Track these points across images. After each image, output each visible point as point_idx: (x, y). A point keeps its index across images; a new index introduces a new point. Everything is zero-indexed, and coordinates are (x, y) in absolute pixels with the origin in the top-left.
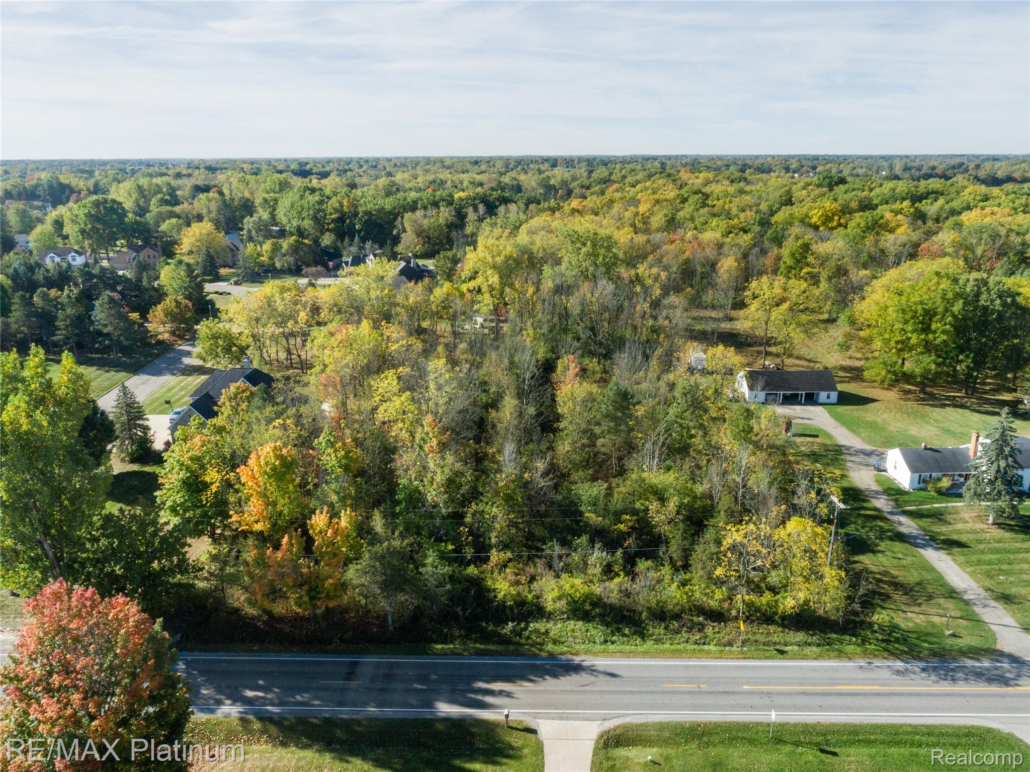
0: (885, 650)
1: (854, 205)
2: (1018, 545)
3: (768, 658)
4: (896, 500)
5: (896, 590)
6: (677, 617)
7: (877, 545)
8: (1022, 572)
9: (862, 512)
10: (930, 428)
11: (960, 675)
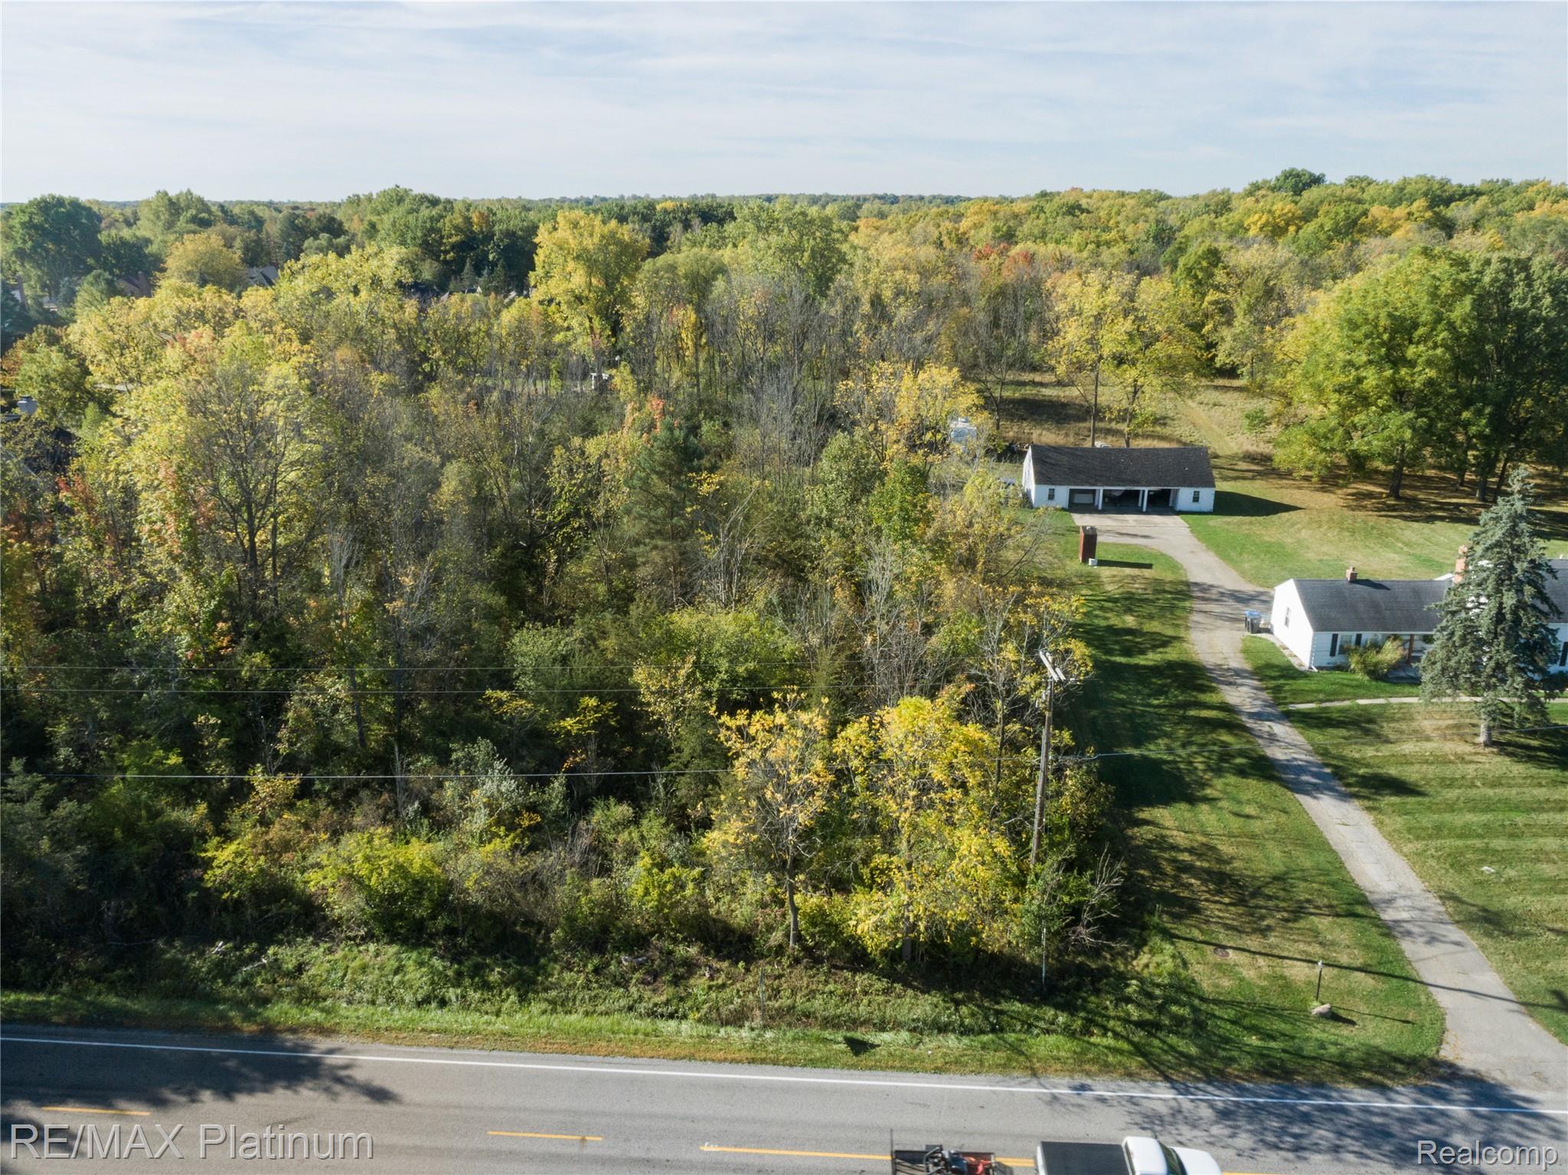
0: (1139, 1050)
2: (1541, 793)
3: (813, 1063)
4: (1277, 690)
5: (1219, 892)
6: (635, 942)
7: (1203, 785)
8: (1541, 855)
9: (1192, 713)
10: (1392, 555)
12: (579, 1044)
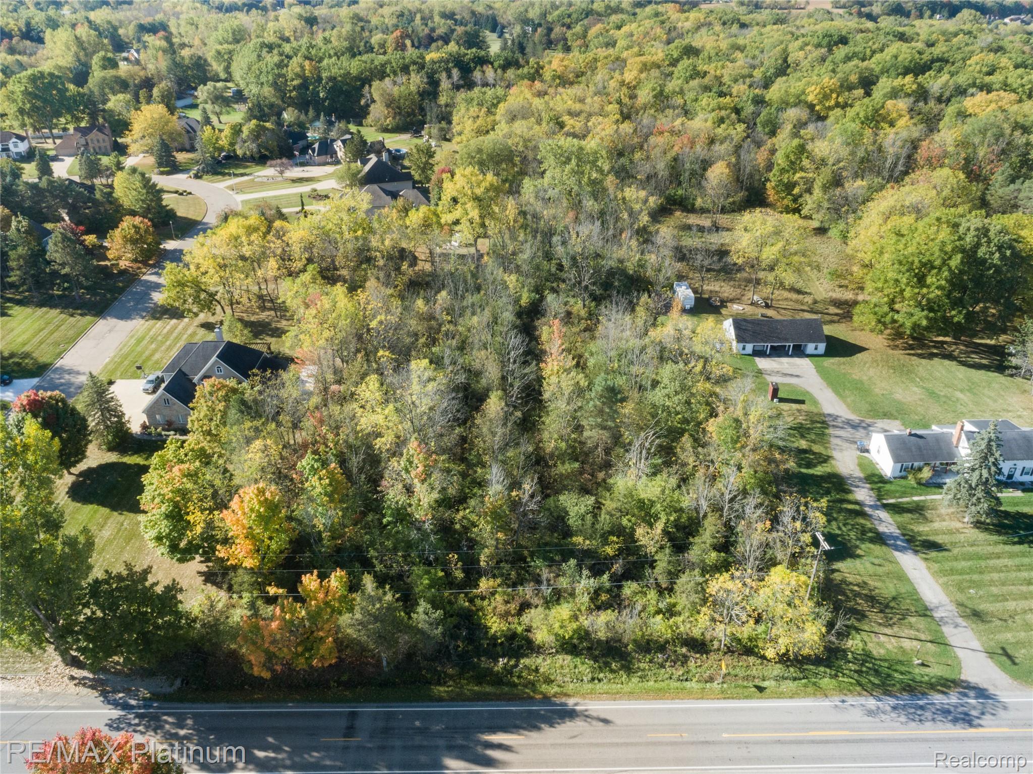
0: (859, 684)
1: (854, 78)
2: (990, 549)
3: (746, 697)
4: (879, 490)
5: (873, 607)
6: (662, 648)
7: (857, 547)
8: (992, 583)
9: (845, 506)
10: (915, 389)
11: (928, 714)
12: (660, 694)
